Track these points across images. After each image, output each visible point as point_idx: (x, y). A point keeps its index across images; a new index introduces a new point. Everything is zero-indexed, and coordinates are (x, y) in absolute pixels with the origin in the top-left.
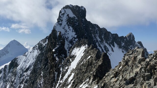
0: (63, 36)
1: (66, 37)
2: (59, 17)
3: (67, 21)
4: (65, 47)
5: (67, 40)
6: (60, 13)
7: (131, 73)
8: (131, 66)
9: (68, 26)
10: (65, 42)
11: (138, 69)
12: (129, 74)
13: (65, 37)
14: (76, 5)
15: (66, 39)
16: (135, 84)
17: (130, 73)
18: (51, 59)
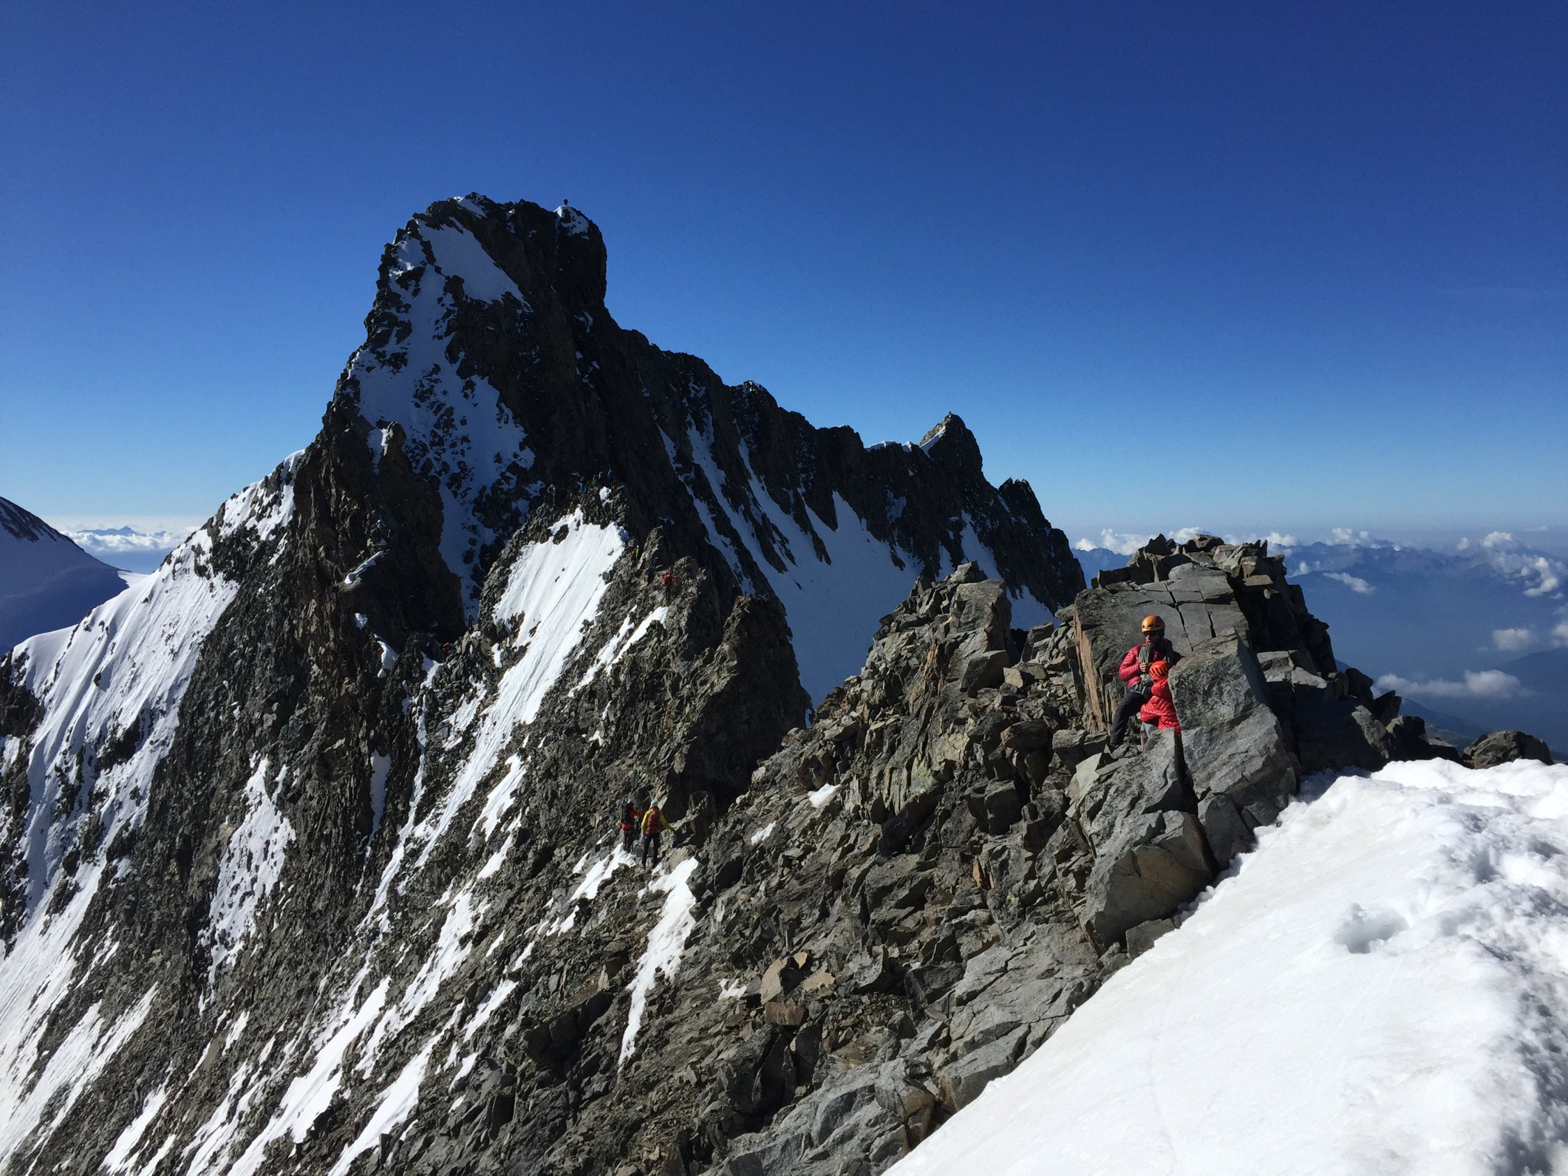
0: (422, 461)
1: (445, 467)
2: (380, 297)
3: (447, 334)
4: (440, 548)
5: (455, 494)
6: (384, 270)
7: (916, 762)
8: (917, 716)
9: (462, 373)
10: (440, 506)
11: (959, 736)
12: (905, 772)
13: (437, 466)
14: (515, 200)
15: (449, 485)
16: (928, 857)
17: (909, 768)
18: (328, 649)
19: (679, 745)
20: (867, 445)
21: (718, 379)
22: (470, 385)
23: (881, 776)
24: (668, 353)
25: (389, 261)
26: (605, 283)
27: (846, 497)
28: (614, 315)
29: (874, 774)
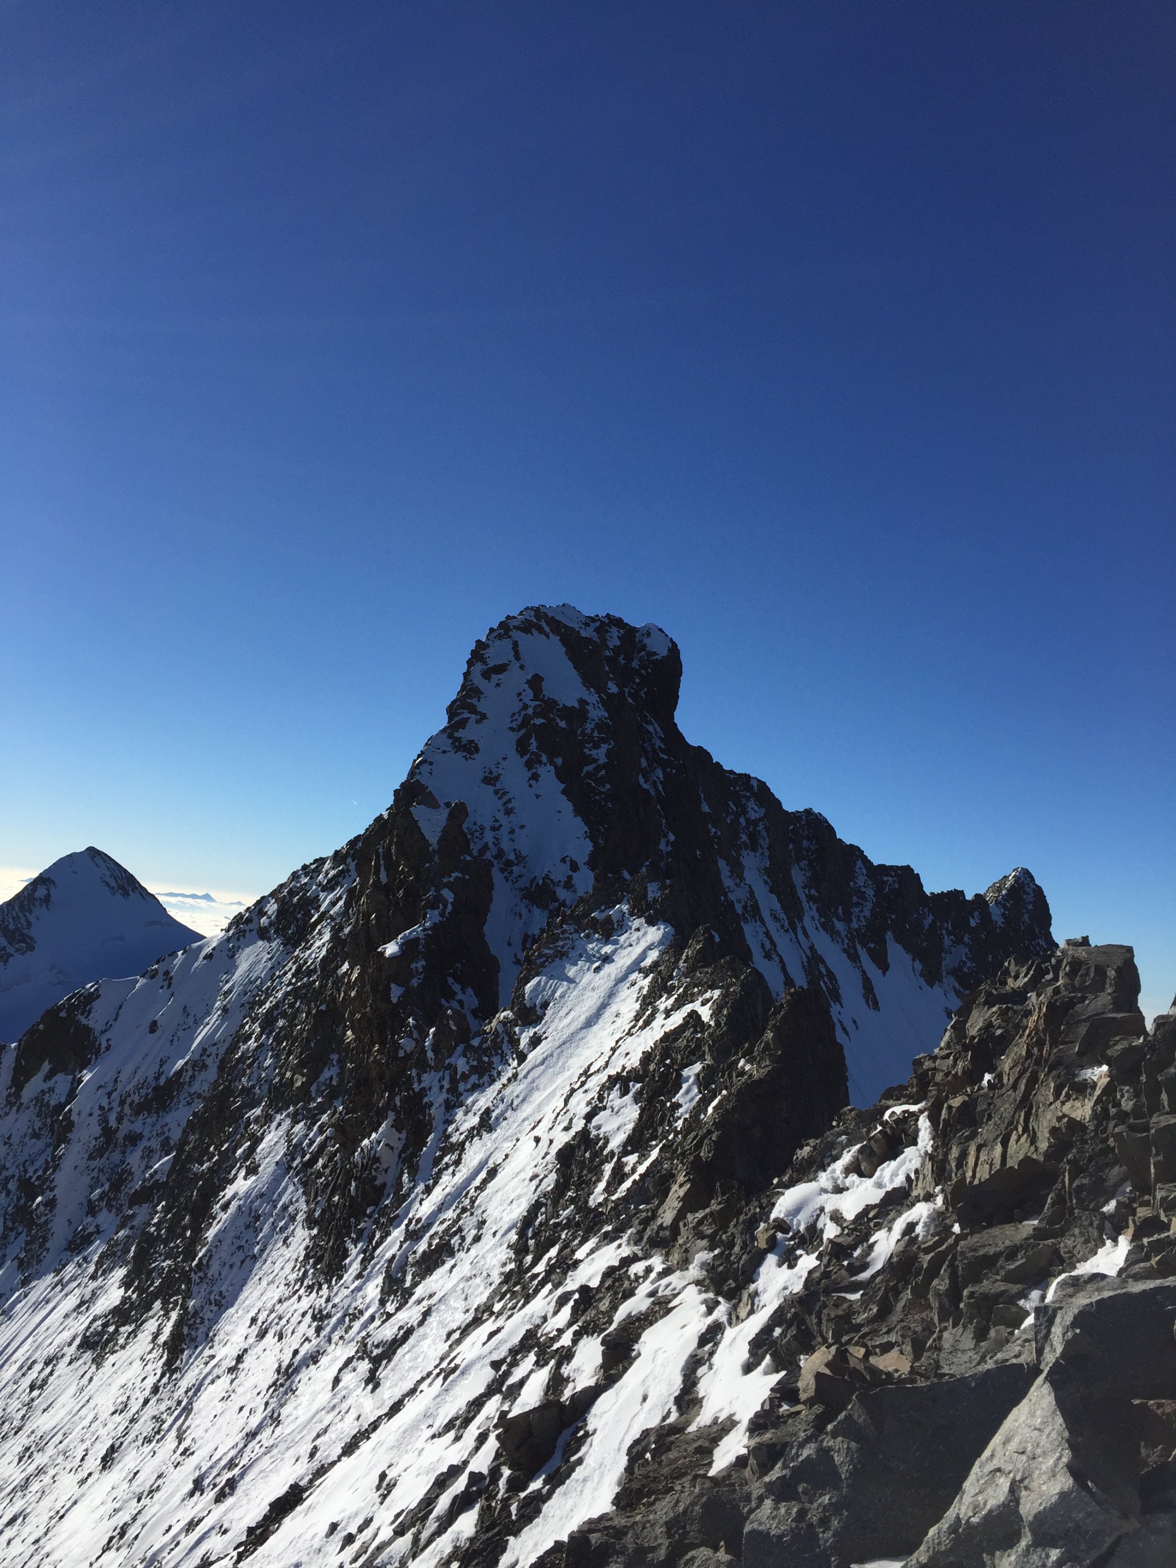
0: (480, 844)
1: (500, 854)
2: (463, 687)
3: (520, 727)
4: (486, 929)
5: (507, 879)
6: (470, 663)
7: (1014, 1137)
8: (1015, 1087)
9: (529, 765)
10: (491, 887)
11: (1078, 1104)
12: (998, 1149)
13: (493, 850)
14: (602, 614)
15: (502, 871)
17: (1005, 1144)
18: (363, 1015)
19: (709, 1132)
20: (928, 890)
21: (779, 803)
22: (535, 777)
23: (963, 1156)
24: (731, 772)
25: (478, 653)
26: (677, 697)
27: (898, 940)
28: (681, 728)
29: (955, 1152)
